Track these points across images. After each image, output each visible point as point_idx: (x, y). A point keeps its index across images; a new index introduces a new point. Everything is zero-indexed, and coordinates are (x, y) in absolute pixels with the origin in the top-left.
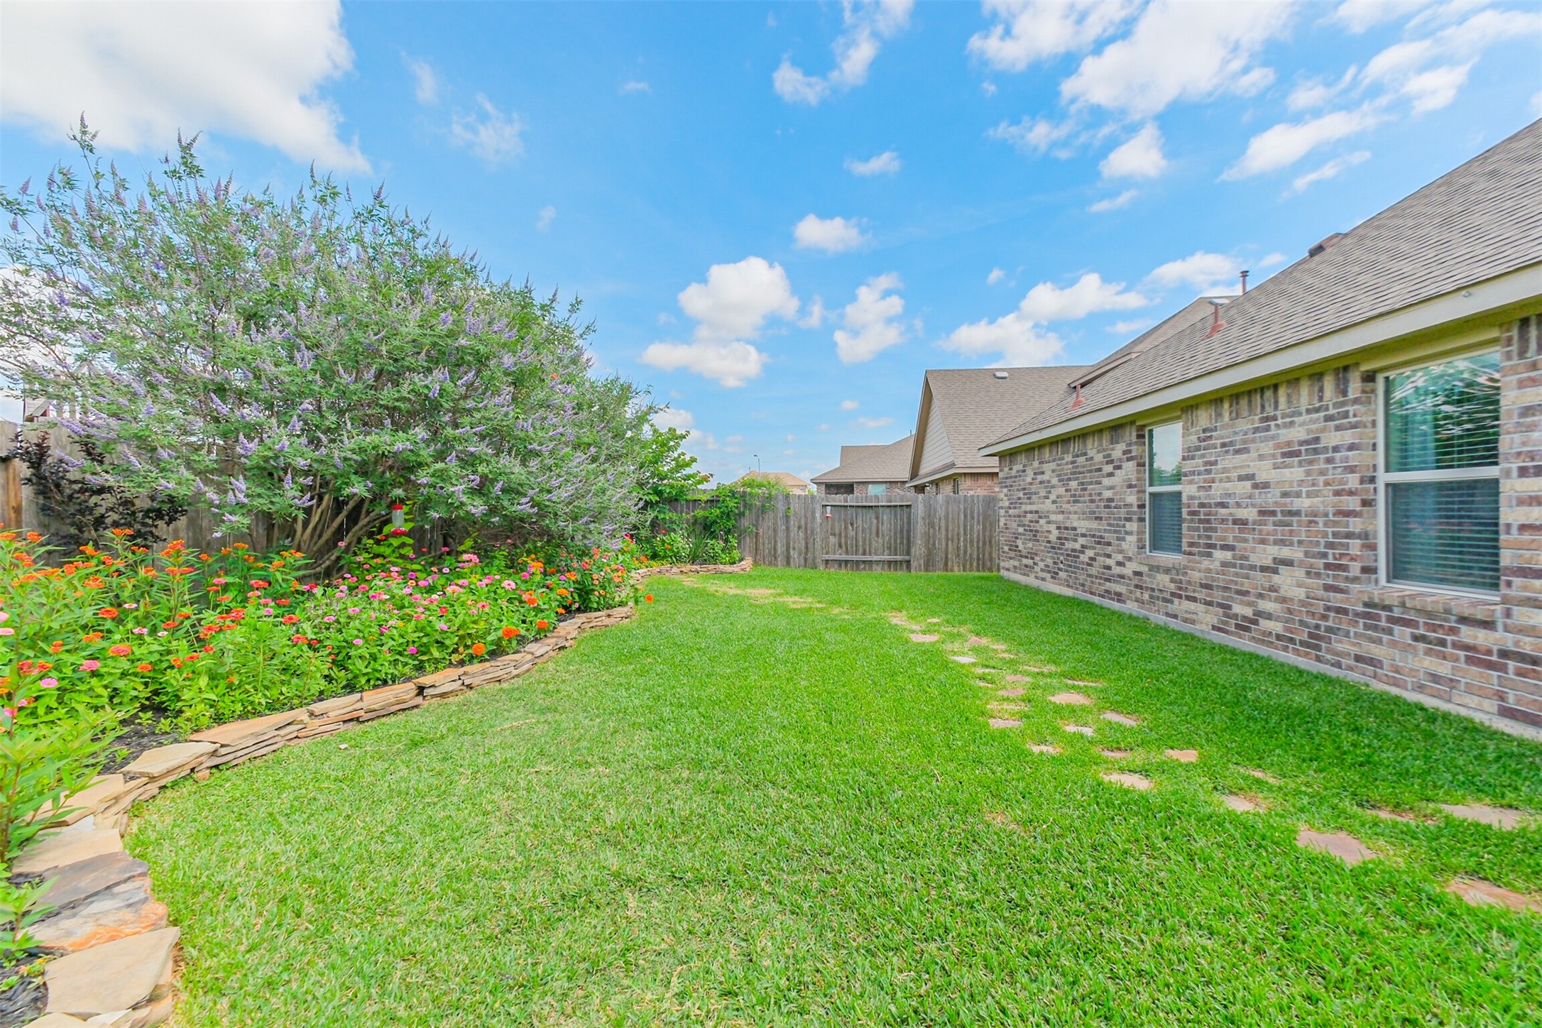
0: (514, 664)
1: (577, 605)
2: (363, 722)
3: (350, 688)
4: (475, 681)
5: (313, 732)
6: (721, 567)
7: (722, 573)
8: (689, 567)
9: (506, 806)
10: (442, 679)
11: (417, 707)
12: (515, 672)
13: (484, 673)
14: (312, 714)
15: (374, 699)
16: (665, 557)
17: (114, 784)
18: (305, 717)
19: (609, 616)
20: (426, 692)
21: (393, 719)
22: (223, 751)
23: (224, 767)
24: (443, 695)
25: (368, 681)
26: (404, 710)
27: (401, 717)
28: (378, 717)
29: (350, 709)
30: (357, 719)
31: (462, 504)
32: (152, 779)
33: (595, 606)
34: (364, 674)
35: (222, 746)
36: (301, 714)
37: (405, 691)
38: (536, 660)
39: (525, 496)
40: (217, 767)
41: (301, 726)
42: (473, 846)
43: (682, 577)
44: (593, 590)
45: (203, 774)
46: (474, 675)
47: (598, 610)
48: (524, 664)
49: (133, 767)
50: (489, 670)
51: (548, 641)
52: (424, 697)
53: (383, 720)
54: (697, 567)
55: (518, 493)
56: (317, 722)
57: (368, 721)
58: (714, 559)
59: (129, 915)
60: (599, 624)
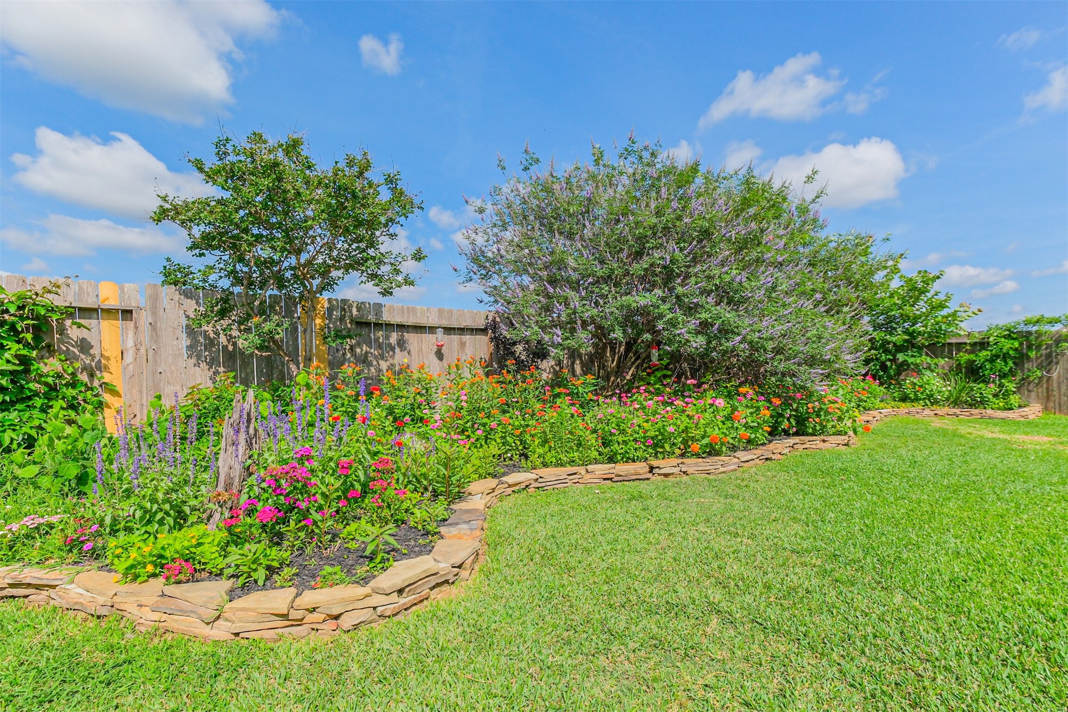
0: (722, 463)
1: (795, 429)
2: (615, 482)
3: (611, 460)
4: (690, 471)
5: (586, 482)
6: (989, 412)
7: (990, 418)
8: (946, 410)
9: (664, 544)
10: (667, 465)
11: (648, 479)
12: (722, 469)
13: (696, 464)
14: (587, 471)
15: (622, 468)
16: (917, 399)
17: (492, 482)
18: (583, 472)
19: (824, 441)
20: (655, 471)
21: (631, 483)
22: (540, 480)
23: (541, 489)
24: (666, 475)
25: (623, 458)
26: (639, 479)
27: (637, 483)
28: (624, 481)
29: (607, 472)
30: (611, 479)
31: (688, 341)
32: (510, 486)
33: (810, 431)
34: (620, 454)
35: (541, 477)
36: (582, 470)
37: (641, 467)
38: (742, 464)
39: (738, 334)
40: (538, 488)
41: (580, 476)
42: (632, 559)
43: (934, 419)
44: (808, 418)
45: (531, 490)
46: (689, 465)
47: (812, 435)
48: (731, 465)
49: (504, 479)
50: (700, 464)
51: (756, 451)
52: (654, 474)
53: (625, 483)
54: (957, 411)
55: (733, 333)
56: (589, 476)
57: (617, 481)
58: (982, 403)
59: (469, 532)
60: (813, 446)
